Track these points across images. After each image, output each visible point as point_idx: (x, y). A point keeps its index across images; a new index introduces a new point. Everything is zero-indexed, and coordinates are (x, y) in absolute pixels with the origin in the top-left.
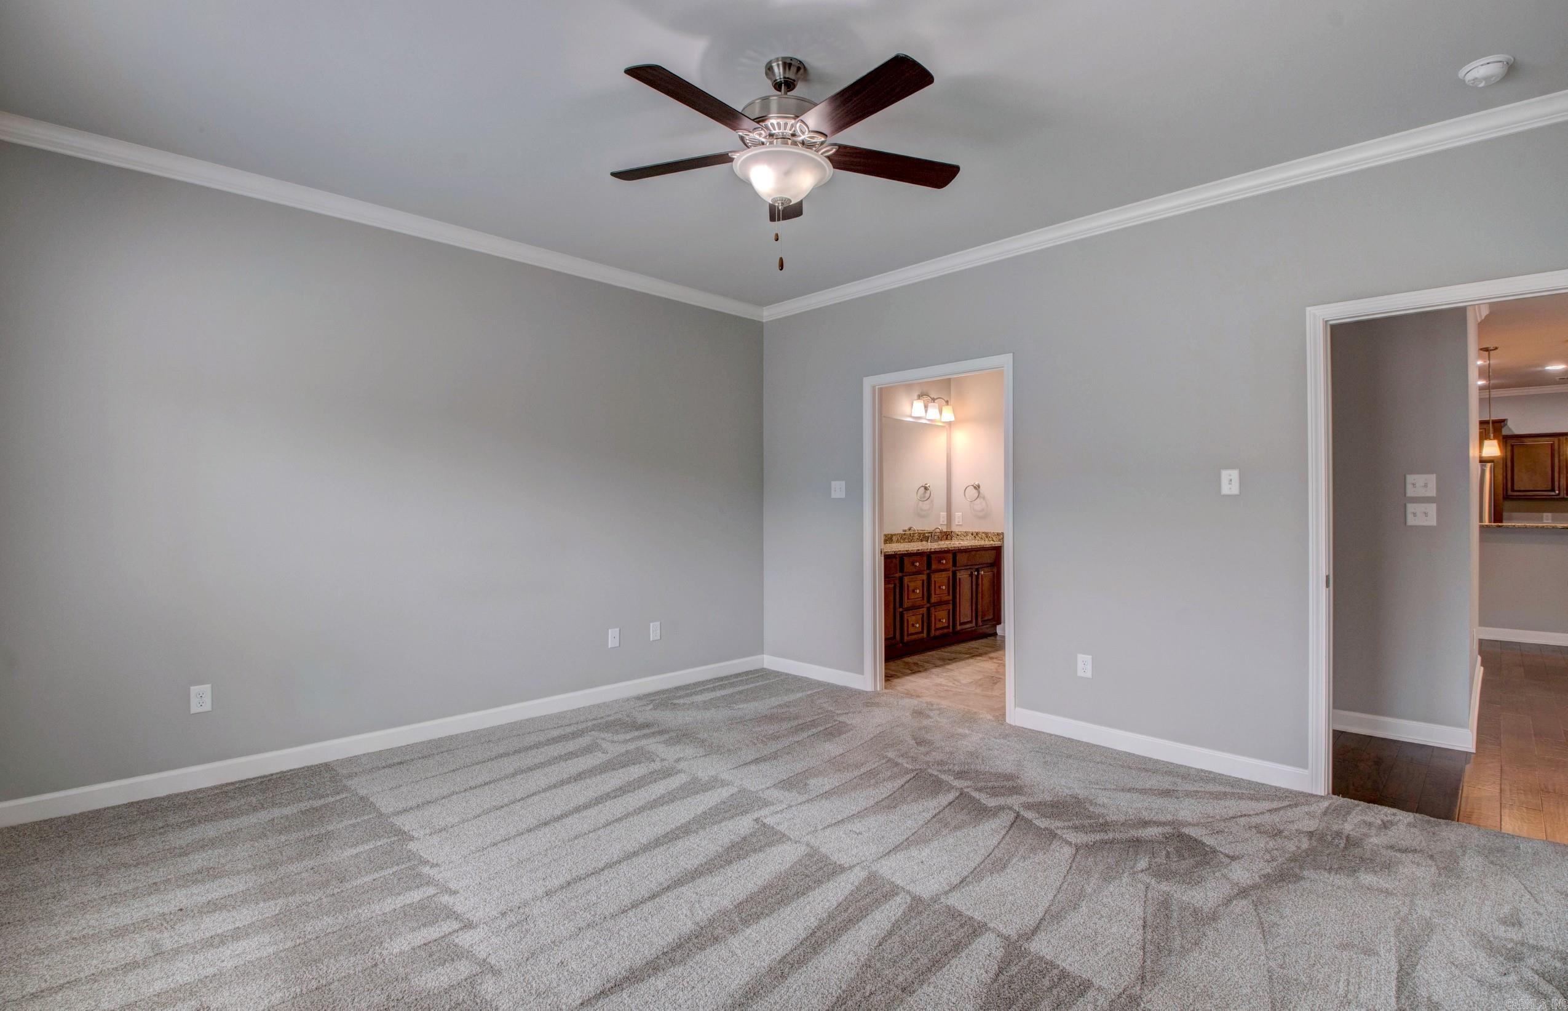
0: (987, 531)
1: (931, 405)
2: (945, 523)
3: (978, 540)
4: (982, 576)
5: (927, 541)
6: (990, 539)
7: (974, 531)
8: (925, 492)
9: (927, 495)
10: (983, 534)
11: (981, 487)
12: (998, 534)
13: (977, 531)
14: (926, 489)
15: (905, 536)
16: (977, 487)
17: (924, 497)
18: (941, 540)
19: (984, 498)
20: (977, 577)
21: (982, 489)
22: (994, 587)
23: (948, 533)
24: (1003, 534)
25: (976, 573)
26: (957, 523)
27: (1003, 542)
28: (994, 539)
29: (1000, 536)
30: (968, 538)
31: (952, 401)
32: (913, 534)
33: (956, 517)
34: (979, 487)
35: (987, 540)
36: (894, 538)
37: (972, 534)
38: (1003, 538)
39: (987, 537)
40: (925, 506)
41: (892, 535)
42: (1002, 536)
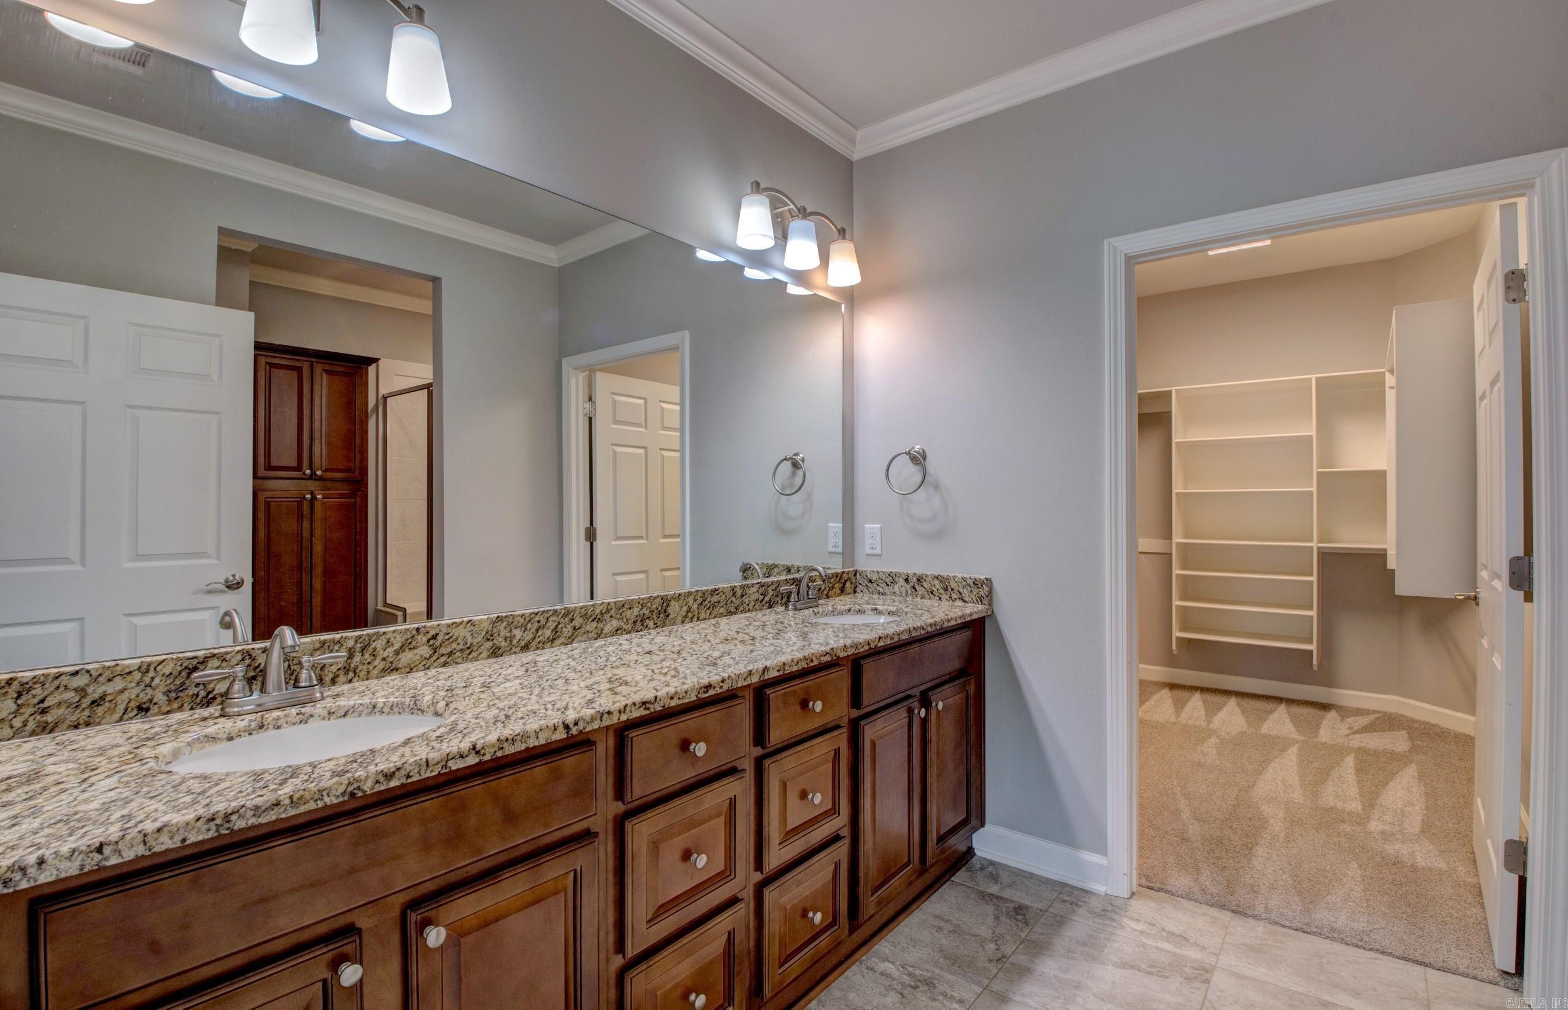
0: (945, 574)
1: (796, 225)
2: (840, 550)
3: (923, 597)
4: (938, 712)
5: (786, 605)
6: (954, 596)
7: (911, 572)
8: (794, 475)
9: (798, 481)
10: (936, 582)
11: (928, 459)
12: (977, 583)
13: (919, 572)
14: (796, 465)
15: (715, 598)
16: (918, 459)
17: (791, 485)
18: (828, 596)
19: (937, 487)
20: (924, 722)
21: (931, 463)
22: (967, 732)
23: (845, 576)
24: (989, 581)
25: (923, 713)
26: (868, 551)
27: (990, 604)
28: (966, 593)
29: (984, 589)
30: (896, 589)
31: (857, 228)
32: (743, 587)
33: (867, 536)
34: (924, 457)
35: (945, 597)
36: (674, 608)
37: (907, 580)
38: (990, 592)
39: (946, 590)
40: (794, 505)
41: (666, 601)
42: (986, 589)
